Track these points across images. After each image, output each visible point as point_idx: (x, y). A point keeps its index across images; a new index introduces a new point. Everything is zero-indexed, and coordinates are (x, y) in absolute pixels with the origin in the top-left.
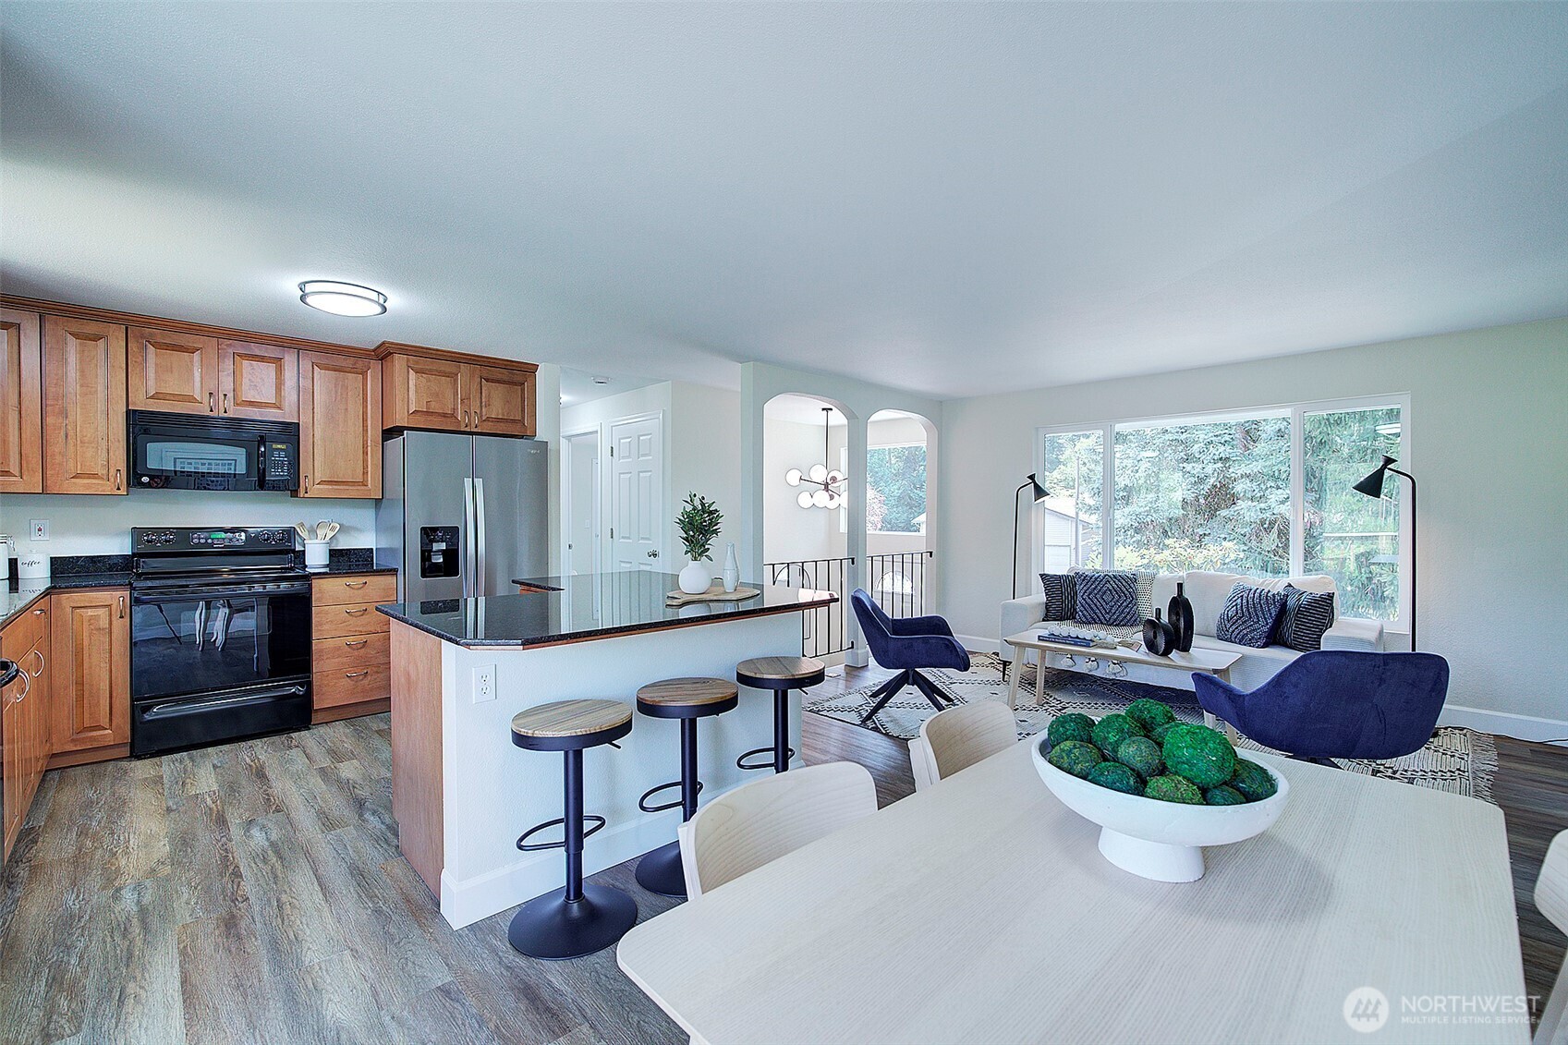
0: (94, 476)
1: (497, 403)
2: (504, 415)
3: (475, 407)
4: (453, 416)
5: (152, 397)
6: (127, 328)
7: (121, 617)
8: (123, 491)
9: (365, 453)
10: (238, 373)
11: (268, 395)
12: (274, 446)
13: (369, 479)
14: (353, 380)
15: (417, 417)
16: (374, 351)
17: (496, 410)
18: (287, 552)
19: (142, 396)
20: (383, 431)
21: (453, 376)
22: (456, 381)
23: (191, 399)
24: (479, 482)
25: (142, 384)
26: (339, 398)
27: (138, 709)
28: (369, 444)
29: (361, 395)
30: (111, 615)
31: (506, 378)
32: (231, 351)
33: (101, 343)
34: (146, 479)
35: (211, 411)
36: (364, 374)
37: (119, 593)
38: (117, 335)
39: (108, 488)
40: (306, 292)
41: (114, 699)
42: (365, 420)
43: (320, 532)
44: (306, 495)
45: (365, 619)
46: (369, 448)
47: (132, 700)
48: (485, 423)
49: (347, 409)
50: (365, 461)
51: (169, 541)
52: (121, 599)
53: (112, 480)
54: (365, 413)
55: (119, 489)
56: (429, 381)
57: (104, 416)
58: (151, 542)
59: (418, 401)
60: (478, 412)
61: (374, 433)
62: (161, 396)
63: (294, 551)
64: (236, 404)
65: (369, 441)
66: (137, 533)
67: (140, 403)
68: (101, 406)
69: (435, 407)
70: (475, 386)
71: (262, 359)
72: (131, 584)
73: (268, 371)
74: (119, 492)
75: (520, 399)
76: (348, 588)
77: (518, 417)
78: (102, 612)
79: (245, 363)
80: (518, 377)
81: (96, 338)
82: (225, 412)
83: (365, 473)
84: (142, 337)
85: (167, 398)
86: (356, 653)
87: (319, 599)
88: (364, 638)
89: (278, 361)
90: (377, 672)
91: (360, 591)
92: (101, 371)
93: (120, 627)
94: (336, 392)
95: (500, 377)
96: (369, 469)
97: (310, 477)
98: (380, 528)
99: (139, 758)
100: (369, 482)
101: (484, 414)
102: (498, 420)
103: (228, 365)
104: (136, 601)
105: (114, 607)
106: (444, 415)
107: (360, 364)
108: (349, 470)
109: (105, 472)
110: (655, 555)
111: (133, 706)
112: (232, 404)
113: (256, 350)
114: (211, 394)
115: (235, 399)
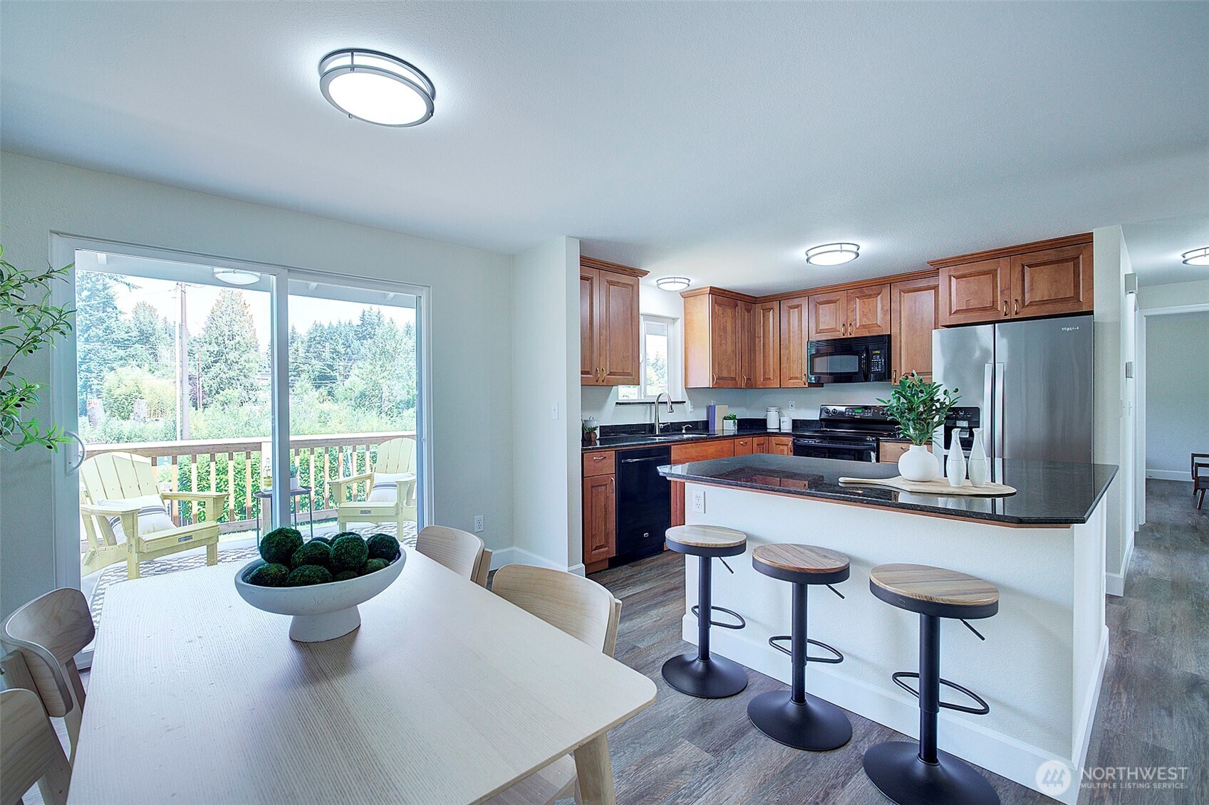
1: (1041, 285)
2: (1050, 296)
3: (1016, 296)
4: (991, 308)
5: (818, 333)
6: (809, 297)
7: (791, 452)
12: (874, 352)
14: (927, 295)
15: (957, 316)
17: (1040, 293)
19: (814, 333)
21: (993, 273)
22: (995, 276)
23: (834, 330)
24: (999, 367)
26: (917, 312)
29: (934, 305)
31: (1053, 258)
32: (853, 296)
33: (799, 308)
35: (844, 335)
38: (804, 302)
39: (801, 384)
40: (809, 256)
42: (936, 324)
48: (1028, 308)
53: (803, 379)
54: (937, 318)
55: (805, 384)
56: (970, 283)
57: (800, 346)
59: (958, 301)
60: (1020, 299)
62: (822, 331)
64: (856, 329)
67: (813, 337)
69: (974, 303)
70: (1017, 276)
71: (869, 297)
75: (1073, 275)
77: (1072, 295)
80: (1069, 251)
81: (797, 306)
82: (851, 334)
84: (814, 300)
85: (825, 332)
89: (878, 295)
95: (1046, 258)
97: (898, 371)
101: (1027, 299)
102: (1043, 302)
106: (984, 309)
108: (924, 364)
109: (800, 376)
112: (854, 329)
113: (866, 291)
114: (844, 325)
115: (856, 325)
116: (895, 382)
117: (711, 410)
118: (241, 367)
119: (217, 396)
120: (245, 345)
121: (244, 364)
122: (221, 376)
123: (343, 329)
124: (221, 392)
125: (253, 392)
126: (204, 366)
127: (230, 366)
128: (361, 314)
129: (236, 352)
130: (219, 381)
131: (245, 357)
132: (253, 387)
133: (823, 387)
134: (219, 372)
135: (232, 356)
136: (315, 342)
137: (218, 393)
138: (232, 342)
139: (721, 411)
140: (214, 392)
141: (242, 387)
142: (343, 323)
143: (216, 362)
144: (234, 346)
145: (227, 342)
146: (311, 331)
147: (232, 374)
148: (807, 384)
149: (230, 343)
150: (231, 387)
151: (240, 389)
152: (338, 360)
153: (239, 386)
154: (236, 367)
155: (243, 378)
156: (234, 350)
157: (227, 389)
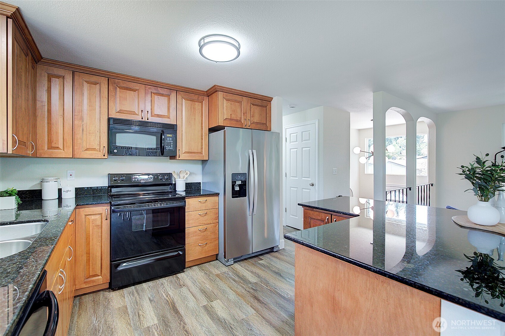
0: (94, 149)
1: (257, 116)
2: (259, 121)
3: (248, 117)
4: (240, 121)
5: (118, 112)
6: (108, 79)
7: (106, 219)
8: (106, 157)
9: (202, 139)
10: (153, 102)
11: (164, 112)
12: (167, 135)
13: (203, 151)
14: (197, 105)
15: (226, 121)
16: (206, 92)
17: (256, 119)
18: (169, 185)
19: (114, 112)
20: (209, 128)
21: (240, 102)
22: (241, 104)
23: (134, 113)
24: (254, 152)
25: (114, 106)
26: (192, 114)
27: (113, 266)
28: (203, 135)
29: (201, 112)
30: (102, 218)
31: (259, 104)
32: (150, 91)
33: (98, 86)
34: (115, 151)
35: (142, 119)
36: (202, 102)
37: (105, 208)
38: (104, 81)
39: (100, 155)
41: (103, 261)
42: (202, 124)
43: (182, 176)
44: (179, 159)
45: (206, 217)
46: (203, 137)
47: (111, 261)
48: (252, 125)
49: (195, 119)
50: (202, 143)
51: (123, 180)
52: (106, 210)
53: (102, 151)
54: (202, 120)
55: (104, 156)
56: (231, 104)
57: (99, 121)
58: (116, 180)
59: (227, 114)
60: (250, 119)
61: (206, 130)
62: (122, 112)
63: (172, 184)
64: (152, 116)
65: (203, 134)
66: (111, 176)
67: (113, 115)
68: (97, 116)
69: (234, 117)
70: (249, 108)
71: (162, 95)
72: (111, 203)
73: (164, 100)
74: (104, 157)
75: (265, 114)
76: (200, 203)
77: (265, 122)
78: (98, 217)
79: (156, 96)
80: (265, 103)
81: (96, 84)
82: (148, 119)
83: (202, 148)
84: (115, 83)
85: (125, 112)
86: (202, 234)
87: (188, 208)
88: (205, 227)
89: (168, 96)
90: (210, 243)
91: (204, 204)
92: (98, 99)
93: (106, 225)
94: (191, 111)
95: (257, 103)
96: (203, 147)
97: (181, 150)
98: (204, 173)
99: (114, 290)
100: (203, 152)
101: (252, 120)
102: (257, 123)
103: (149, 98)
104: (112, 212)
105: (103, 215)
106: (237, 121)
107: (201, 97)
108: (196, 147)
109: (98, 148)
110: (313, 185)
111: (111, 265)
112: (150, 116)
113: (160, 91)
114: (142, 111)
115: (152, 113)
116: (179, 157)
148: (106, 155)
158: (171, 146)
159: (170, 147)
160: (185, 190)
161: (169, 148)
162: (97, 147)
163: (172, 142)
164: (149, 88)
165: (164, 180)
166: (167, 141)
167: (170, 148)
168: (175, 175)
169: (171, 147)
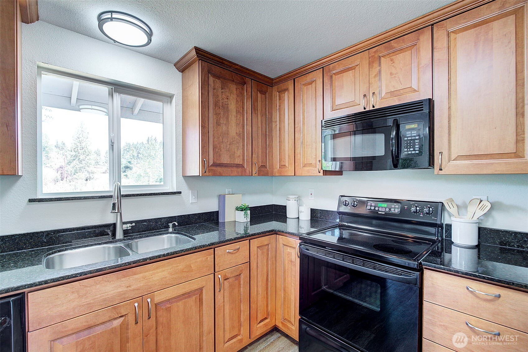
0: (311, 165)
5: (334, 110)
6: (323, 70)
7: (298, 257)
14: (501, 28)
23: (353, 104)
30: (296, 254)
32: (377, 56)
33: (314, 84)
35: (365, 109)
36: (519, 11)
38: (319, 75)
39: (316, 172)
43: (471, 210)
44: (441, 173)
50: (521, 125)
51: (355, 206)
53: (317, 167)
55: (319, 172)
57: (315, 128)
62: (338, 107)
63: (440, 225)
67: (329, 116)
68: (313, 122)
71: (400, 51)
73: (404, 58)
74: (320, 174)
76: (471, 295)
78: (293, 252)
81: (312, 82)
82: (374, 106)
84: (329, 71)
87: (432, 295)
91: (489, 305)
97: (446, 152)
103: (375, 69)
105: (296, 250)
112: (378, 99)
114: (365, 96)
115: (380, 93)
117: (222, 199)
118: (86, 162)
119: (74, 176)
120: (88, 152)
121: (88, 161)
122: (76, 166)
123: (139, 145)
124: (76, 174)
125: (92, 174)
126: (68, 161)
127: (81, 162)
128: (147, 139)
129: (84, 155)
130: (75, 169)
131: (88, 157)
132: (92, 172)
133: (342, 175)
134: (75, 164)
135: (82, 157)
136: (126, 151)
137: (75, 174)
138: (82, 151)
139: (232, 202)
140: (73, 174)
141: (87, 171)
142: (139, 143)
143: (74, 160)
144: (83, 153)
145: (79, 150)
146: (125, 146)
147: (81, 165)
148: (322, 172)
149: (81, 151)
150: (81, 172)
151: (86, 173)
152: (134, 159)
153: (85, 171)
154: (83, 162)
155: (87, 167)
156: (83, 154)
157: (79, 173)
158: (414, 148)
159: (412, 149)
160: (476, 246)
161: (410, 152)
162: (314, 162)
163: (417, 139)
164: (375, 52)
165: (422, 215)
166: (406, 139)
167: (413, 152)
168: (451, 209)
169: (414, 150)
